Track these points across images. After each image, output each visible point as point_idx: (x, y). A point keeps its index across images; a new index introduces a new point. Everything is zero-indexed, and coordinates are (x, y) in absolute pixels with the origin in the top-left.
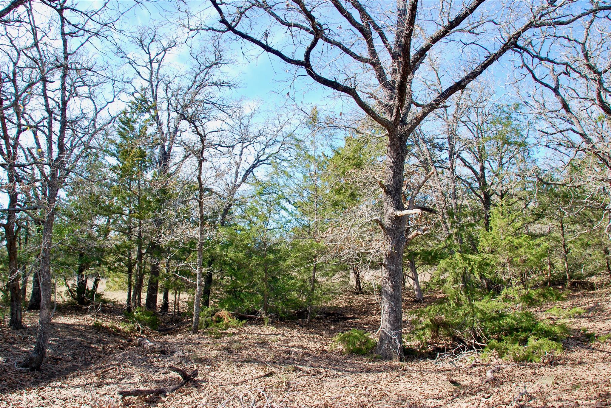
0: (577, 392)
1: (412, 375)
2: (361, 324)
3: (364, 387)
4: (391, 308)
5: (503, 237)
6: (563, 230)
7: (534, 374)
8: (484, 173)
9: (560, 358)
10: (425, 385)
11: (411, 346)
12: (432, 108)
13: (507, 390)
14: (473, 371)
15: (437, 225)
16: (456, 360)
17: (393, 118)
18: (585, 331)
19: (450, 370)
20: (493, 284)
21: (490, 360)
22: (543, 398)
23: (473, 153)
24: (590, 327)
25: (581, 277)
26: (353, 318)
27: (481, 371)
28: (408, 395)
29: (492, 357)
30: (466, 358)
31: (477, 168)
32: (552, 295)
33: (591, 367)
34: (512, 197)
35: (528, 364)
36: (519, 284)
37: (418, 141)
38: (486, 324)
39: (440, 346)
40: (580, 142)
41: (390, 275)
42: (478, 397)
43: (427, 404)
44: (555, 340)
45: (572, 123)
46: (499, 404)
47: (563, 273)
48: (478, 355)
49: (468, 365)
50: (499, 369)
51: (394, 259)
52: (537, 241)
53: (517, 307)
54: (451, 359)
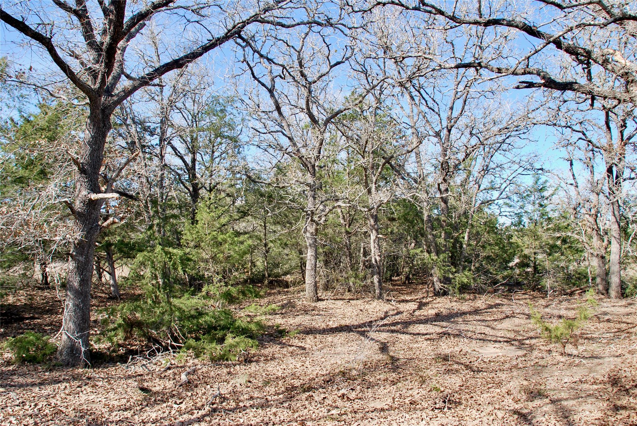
0: (267, 388)
1: (97, 383)
2: (41, 325)
3: (33, 404)
4: (77, 306)
5: (207, 232)
6: (265, 229)
7: (229, 373)
8: (195, 165)
9: (254, 355)
10: (111, 395)
11: (100, 349)
12: (144, 82)
13: (200, 393)
14: (167, 374)
15: (138, 214)
16: (150, 363)
17: (98, 85)
18: (278, 327)
19: (142, 375)
20: (195, 279)
21: (187, 361)
22: (236, 398)
23: (186, 142)
24: (282, 323)
25: (278, 275)
26: (33, 318)
27: (175, 374)
28: (89, 408)
29: (188, 358)
30: (161, 360)
31: (188, 159)
32: (251, 292)
33: (281, 362)
34: (220, 193)
35: (224, 363)
36: (220, 281)
37: (126, 120)
38: (184, 322)
39: (134, 347)
40: (288, 145)
41: (78, 268)
42: (170, 403)
43: (111, 417)
44: (251, 337)
45: (282, 127)
46: (192, 410)
47: (262, 271)
48: (174, 356)
49: (163, 368)
50: (194, 371)
51: (84, 249)
52: (241, 238)
53: (217, 305)
54: (144, 362)
